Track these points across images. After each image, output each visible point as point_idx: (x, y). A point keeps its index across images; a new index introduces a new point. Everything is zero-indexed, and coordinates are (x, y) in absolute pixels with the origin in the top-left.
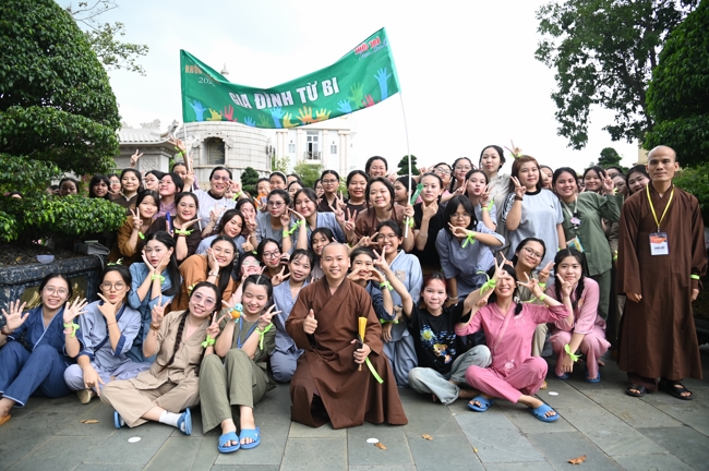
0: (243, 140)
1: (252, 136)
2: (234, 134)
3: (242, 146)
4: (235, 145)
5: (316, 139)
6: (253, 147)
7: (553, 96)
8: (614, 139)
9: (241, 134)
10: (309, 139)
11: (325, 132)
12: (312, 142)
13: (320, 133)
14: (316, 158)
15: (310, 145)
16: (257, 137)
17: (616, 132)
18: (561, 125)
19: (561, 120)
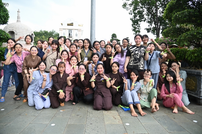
0: (21, 32)
1: (24, 31)
2: (18, 30)
3: (20, 34)
4: (18, 33)
5: (71, 32)
6: (24, 34)
7: (131, 19)
8: (148, 32)
9: (20, 30)
10: (69, 32)
11: (74, 30)
12: (70, 33)
13: (72, 30)
14: (71, 38)
15: (69, 34)
16: (26, 31)
17: (148, 30)
18: (133, 28)
19: (133, 27)
